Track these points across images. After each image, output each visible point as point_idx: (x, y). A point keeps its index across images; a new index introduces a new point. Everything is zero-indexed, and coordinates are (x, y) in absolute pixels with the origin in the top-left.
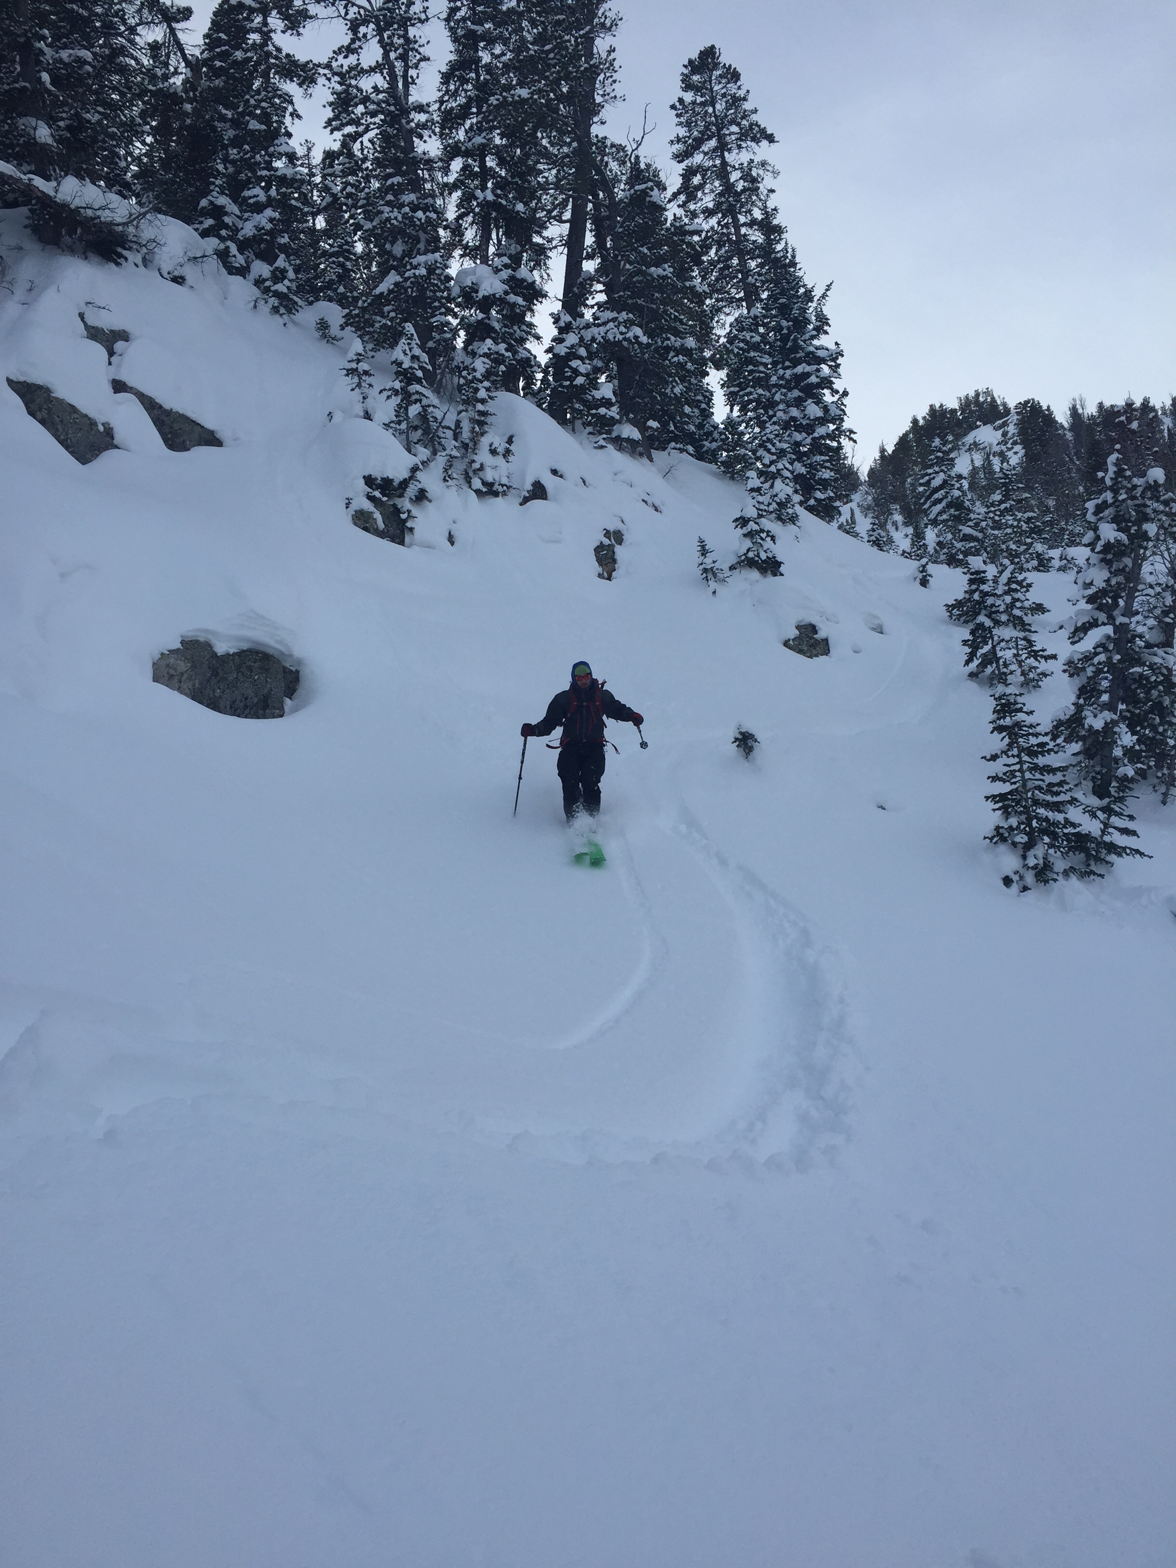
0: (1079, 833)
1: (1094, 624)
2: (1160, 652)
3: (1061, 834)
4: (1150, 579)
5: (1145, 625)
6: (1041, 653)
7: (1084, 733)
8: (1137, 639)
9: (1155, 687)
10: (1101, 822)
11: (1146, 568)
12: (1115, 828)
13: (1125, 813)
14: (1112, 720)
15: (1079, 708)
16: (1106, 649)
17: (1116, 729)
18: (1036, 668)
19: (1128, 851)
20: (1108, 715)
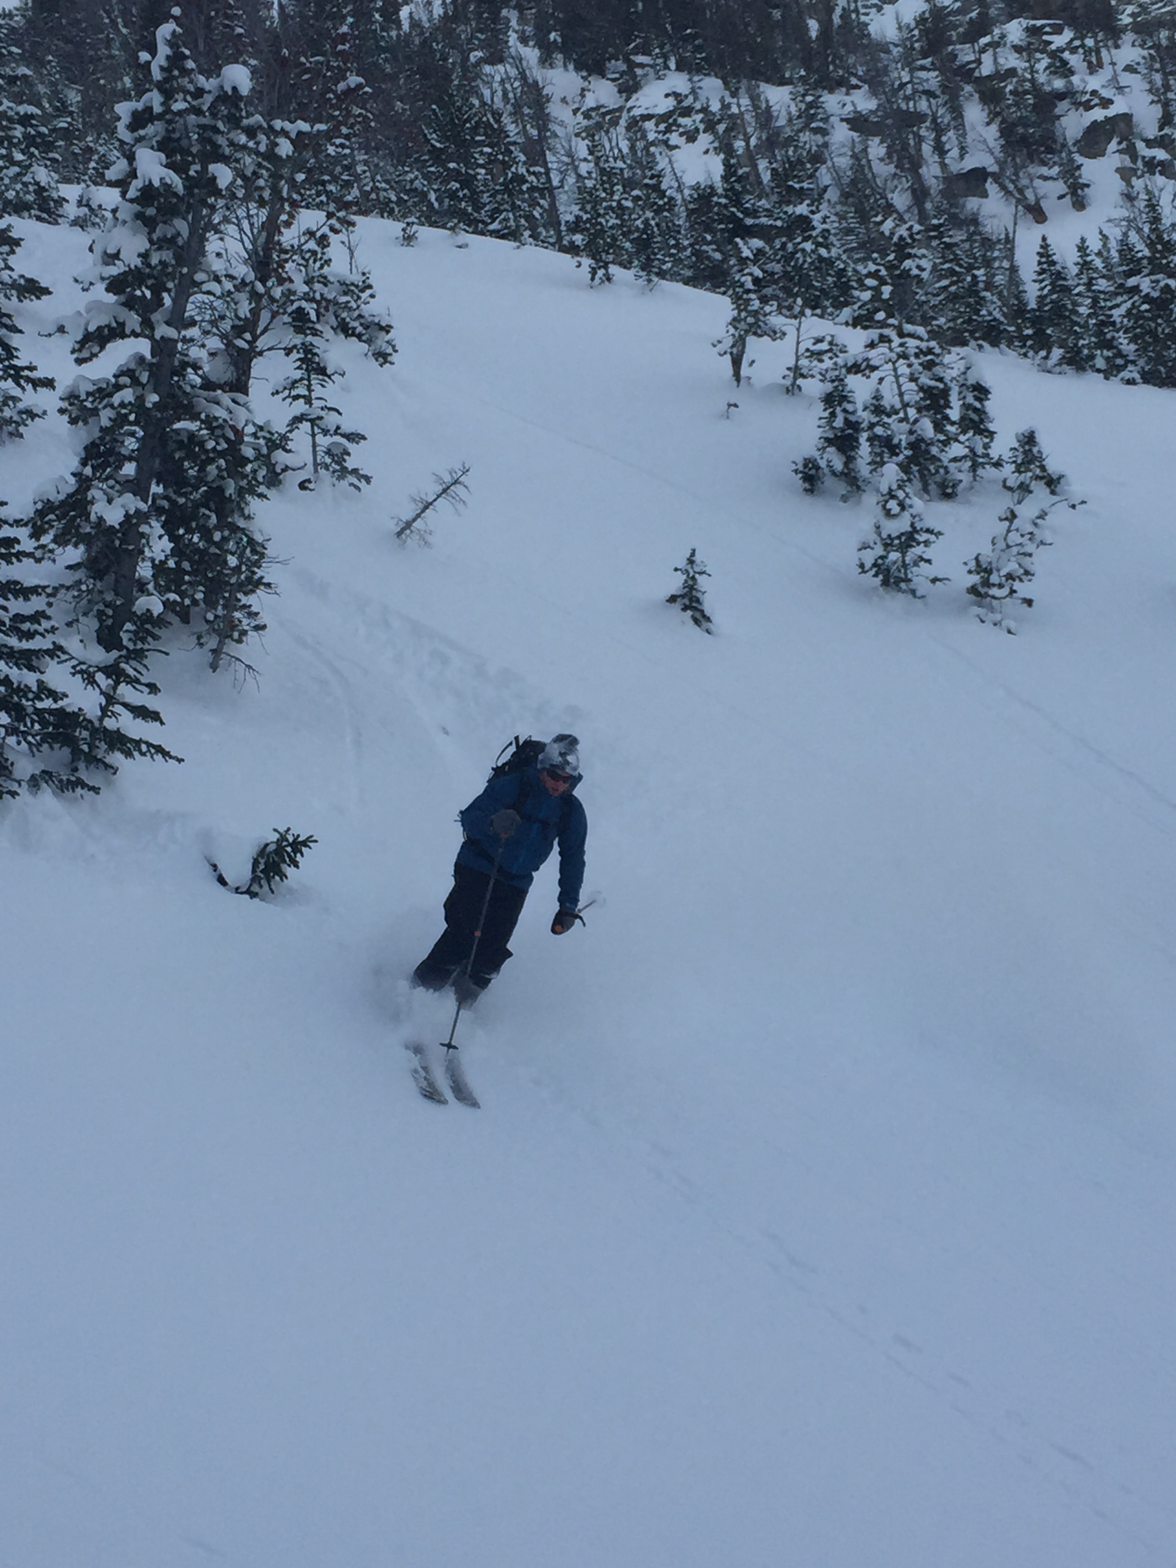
0: (61, 711)
1: (117, 332)
2: (225, 398)
3: (30, 710)
4: (218, 266)
5: (203, 346)
6: (26, 373)
7: (88, 530)
8: (190, 370)
9: (212, 461)
10: (102, 693)
11: (213, 244)
12: (125, 705)
13: (143, 680)
14: (138, 511)
15: (84, 483)
16: (136, 382)
17: (144, 528)
18: (15, 399)
19: (144, 748)
20: (131, 502)
